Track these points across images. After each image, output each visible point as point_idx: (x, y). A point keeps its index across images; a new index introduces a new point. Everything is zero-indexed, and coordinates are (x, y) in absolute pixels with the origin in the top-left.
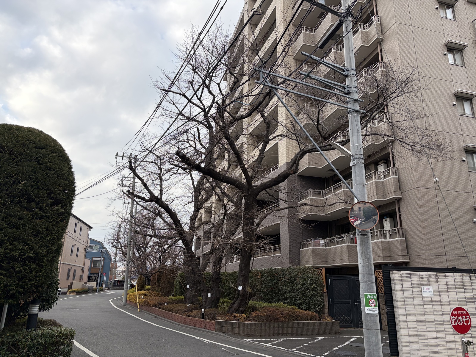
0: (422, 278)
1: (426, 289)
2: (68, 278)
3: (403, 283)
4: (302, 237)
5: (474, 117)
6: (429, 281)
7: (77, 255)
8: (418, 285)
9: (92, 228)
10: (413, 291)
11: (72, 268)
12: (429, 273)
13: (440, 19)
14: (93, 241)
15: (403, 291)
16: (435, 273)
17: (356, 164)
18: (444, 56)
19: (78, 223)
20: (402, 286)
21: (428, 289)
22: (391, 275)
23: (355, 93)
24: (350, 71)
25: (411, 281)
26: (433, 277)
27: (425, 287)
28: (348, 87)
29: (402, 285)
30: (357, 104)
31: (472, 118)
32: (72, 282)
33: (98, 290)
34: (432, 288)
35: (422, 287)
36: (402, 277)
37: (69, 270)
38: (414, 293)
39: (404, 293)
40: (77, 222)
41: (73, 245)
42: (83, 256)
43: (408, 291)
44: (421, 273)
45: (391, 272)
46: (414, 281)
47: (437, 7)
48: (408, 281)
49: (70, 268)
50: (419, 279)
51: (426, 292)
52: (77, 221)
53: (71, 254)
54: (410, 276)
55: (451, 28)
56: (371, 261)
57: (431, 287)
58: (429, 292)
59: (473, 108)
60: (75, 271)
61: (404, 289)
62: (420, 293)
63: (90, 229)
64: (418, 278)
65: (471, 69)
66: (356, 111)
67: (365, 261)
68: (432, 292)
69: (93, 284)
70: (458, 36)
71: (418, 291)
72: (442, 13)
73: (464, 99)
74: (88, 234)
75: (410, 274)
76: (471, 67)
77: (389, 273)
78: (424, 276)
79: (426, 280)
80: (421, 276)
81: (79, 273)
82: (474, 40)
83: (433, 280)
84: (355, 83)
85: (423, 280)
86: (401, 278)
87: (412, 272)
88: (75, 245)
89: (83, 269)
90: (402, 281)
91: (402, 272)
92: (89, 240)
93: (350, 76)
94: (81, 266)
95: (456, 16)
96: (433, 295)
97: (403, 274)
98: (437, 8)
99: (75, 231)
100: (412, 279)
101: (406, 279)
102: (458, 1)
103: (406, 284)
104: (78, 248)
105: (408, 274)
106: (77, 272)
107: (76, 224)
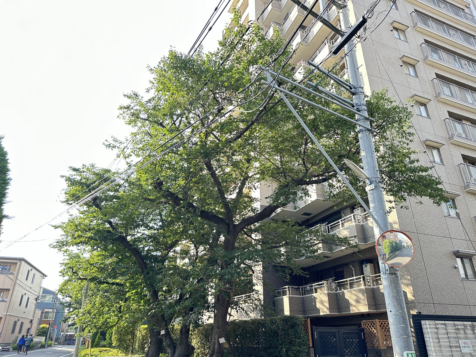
0: (458, 329)
1: (465, 343)
2: (13, 331)
3: (440, 336)
4: (276, 284)
5: (443, 164)
6: (465, 333)
7: (26, 306)
8: (455, 338)
9: (46, 276)
10: (451, 347)
11: (19, 320)
12: (465, 323)
13: (405, 76)
14: (46, 292)
15: (440, 346)
16: (470, 323)
17: (374, 188)
18: (412, 107)
19: (32, 270)
20: (439, 340)
21: (466, 344)
22: (424, 327)
23: (365, 111)
24: (357, 89)
25: (447, 333)
26: (469, 328)
27: (463, 341)
28: (356, 105)
29: (438, 338)
30: (369, 123)
31: (441, 166)
32: (18, 336)
33: (46, 345)
34: (470, 342)
35: (460, 341)
36: (437, 328)
37: (15, 323)
38: (452, 349)
39: (443, 349)
40: (30, 270)
41: (23, 294)
42: (33, 307)
43: (445, 347)
44: (456, 322)
45: (423, 322)
46: (450, 333)
47: (401, 64)
48: (444, 334)
49: (16, 320)
50: (455, 331)
51: (465, 347)
52: (30, 268)
53: (20, 304)
54: (444, 327)
55: (415, 84)
56: (404, 308)
57: (469, 340)
58: (468, 347)
59: (441, 156)
60: (22, 323)
61: (441, 344)
62: (459, 349)
63: (44, 277)
64: (454, 329)
65: (436, 121)
66: (368, 130)
67: (397, 308)
68: (471, 347)
69: (42, 339)
70: (422, 91)
71: (456, 347)
72: (405, 70)
73: (432, 147)
74: (41, 282)
75: (445, 325)
76: (435, 119)
77: (420, 323)
78: (460, 327)
79: (462, 331)
80: (456, 327)
81: (27, 325)
82: (435, 96)
83: (469, 331)
84: (364, 101)
85: (460, 331)
86: (436, 330)
87: (446, 322)
88: (25, 294)
89: (31, 321)
90: (437, 333)
91: (437, 322)
92: (42, 290)
93: (358, 94)
94: (30, 318)
95: (418, 74)
96: (472, 351)
97: (437, 324)
98: (402, 66)
99: (27, 279)
100: (448, 331)
101: (442, 331)
102: (419, 61)
103: (443, 338)
104: (28, 298)
105: (443, 324)
106: (24, 325)
107: (29, 271)
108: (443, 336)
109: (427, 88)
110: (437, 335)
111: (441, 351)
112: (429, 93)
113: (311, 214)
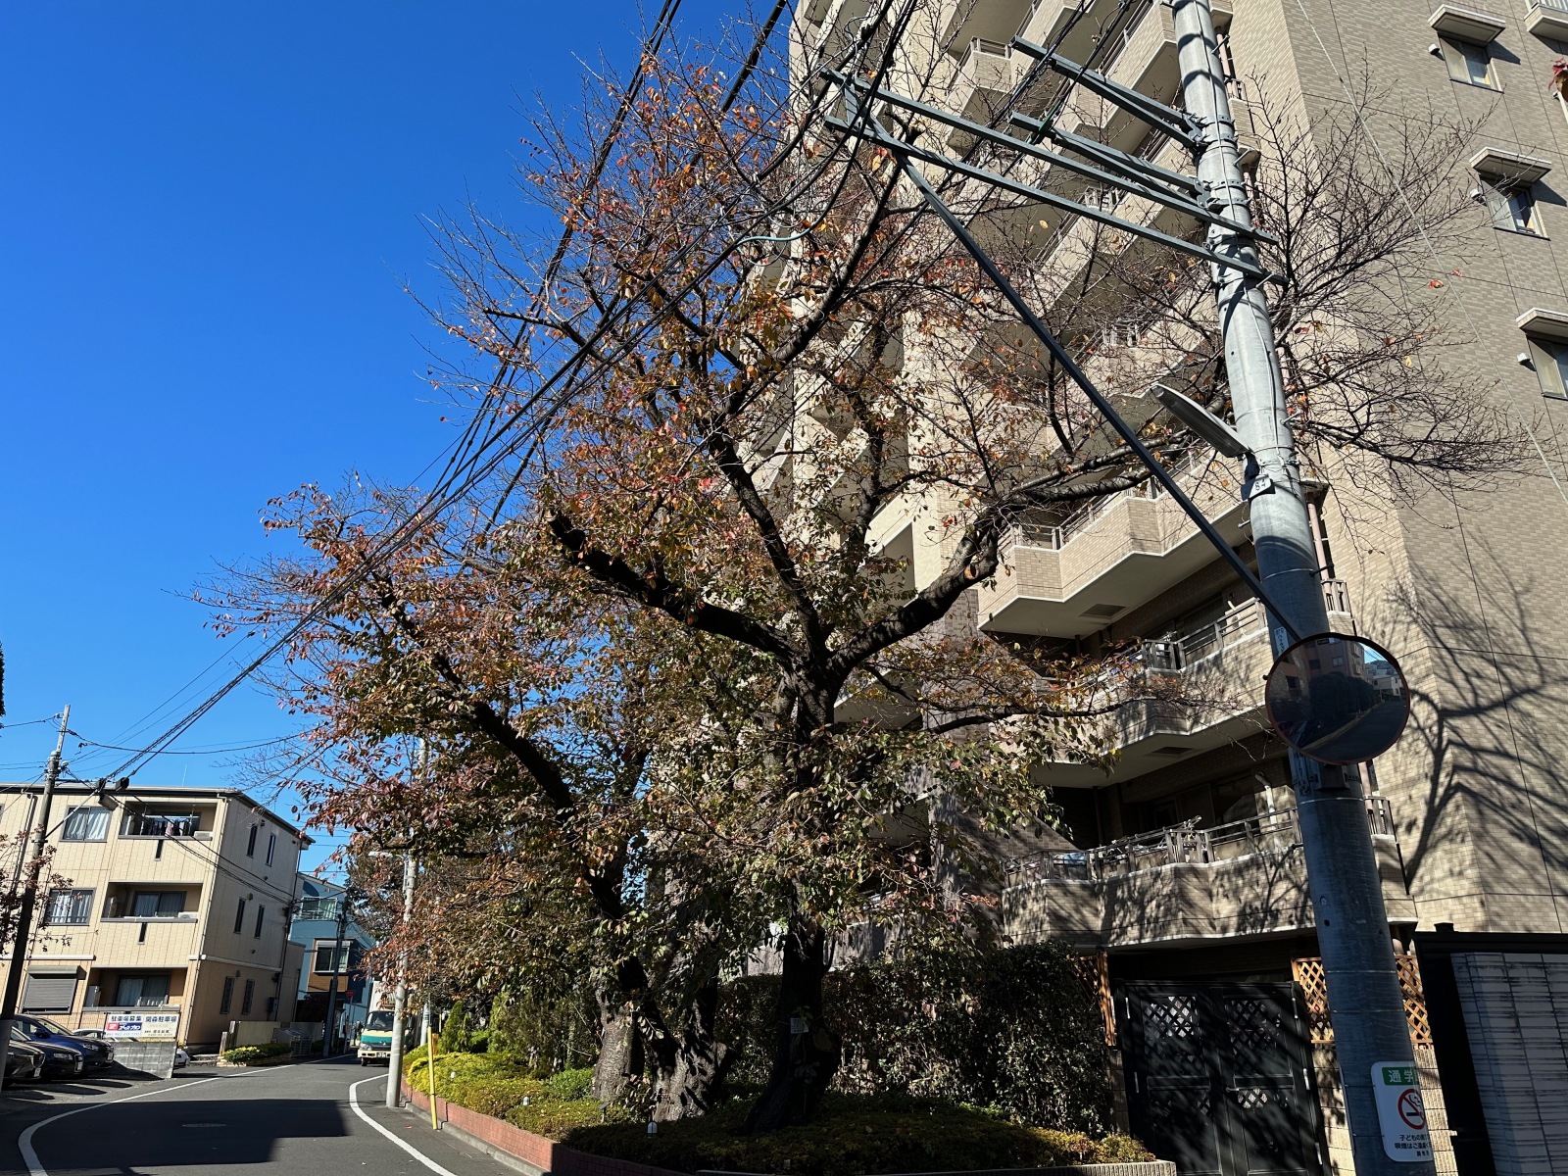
2: (224, 1010)
3: (1519, 1007)
7: (258, 934)
9: (310, 842)
11: (238, 975)
13: (1447, 87)
15: (1521, 1043)
17: (1268, 485)
18: (1474, 202)
19: (263, 825)
20: (1518, 1022)
22: (1461, 975)
23: (1238, 208)
24: (1211, 128)
25: (1551, 997)
28: (1206, 188)
29: (1515, 1016)
36: (1510, 981)
37: (229, 983)
39: (1530, 1054)
40: (257, 823)
41: (245, 897)
42: (281, 935)
43: (1542, 1044)
45: (1457, 959)
47: (1432, 47)
48: (1537, 999)
49: (231, 974)
52: (258, 818)
53: (238, 929)
54: (1539, 973)
56: (1377, 911)
60: (250, 985)
61: (1525, 1034)
63: (304, 845)
66: (1252, 277)
67: (1348, 910)
70: (1514, 140)
74: (296, 860)
75: (1543, 966)
76: (1565, 239)
77: (1450, 963)
81: (264, 991)
86: (1506, 987)
87: (1549, 958)
88: (251, 897)
89: (277, 978)
90: (1511, 997)
91: (1510, 957)
92: (300, 883)
93: (1214, 146)
94: (271, 968)
97: (1513, 965)
98: (1435, 52)
99: (250, 852)
100: (1555, 988)
101: (1526, 990)
102: (1503, 29)
103: (1531, 1015)
104: (261, 910)
105: (1535, 965)
106: (256, 988)
107: (254, 830)
108: (1535, 1007)
109: (1535, 126)
110: (1510, 1004)
111: (1524, 1061)
112: (1543, 143)
113: (1121, 608)
